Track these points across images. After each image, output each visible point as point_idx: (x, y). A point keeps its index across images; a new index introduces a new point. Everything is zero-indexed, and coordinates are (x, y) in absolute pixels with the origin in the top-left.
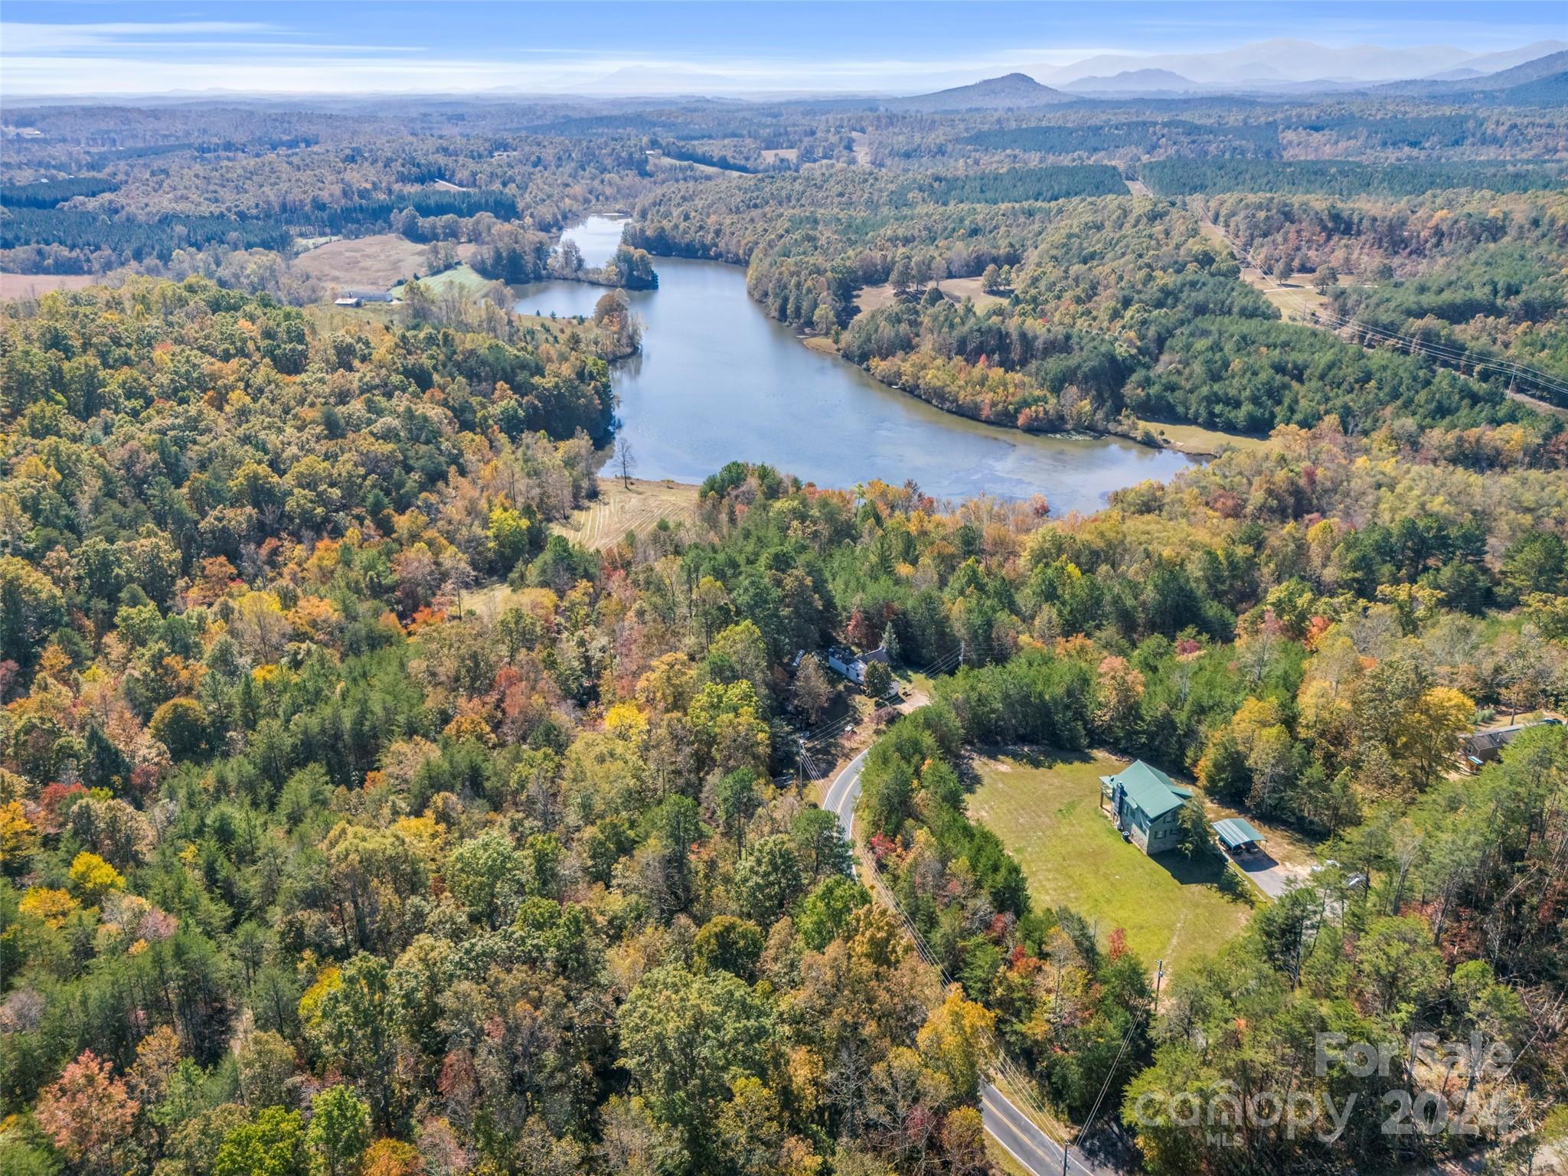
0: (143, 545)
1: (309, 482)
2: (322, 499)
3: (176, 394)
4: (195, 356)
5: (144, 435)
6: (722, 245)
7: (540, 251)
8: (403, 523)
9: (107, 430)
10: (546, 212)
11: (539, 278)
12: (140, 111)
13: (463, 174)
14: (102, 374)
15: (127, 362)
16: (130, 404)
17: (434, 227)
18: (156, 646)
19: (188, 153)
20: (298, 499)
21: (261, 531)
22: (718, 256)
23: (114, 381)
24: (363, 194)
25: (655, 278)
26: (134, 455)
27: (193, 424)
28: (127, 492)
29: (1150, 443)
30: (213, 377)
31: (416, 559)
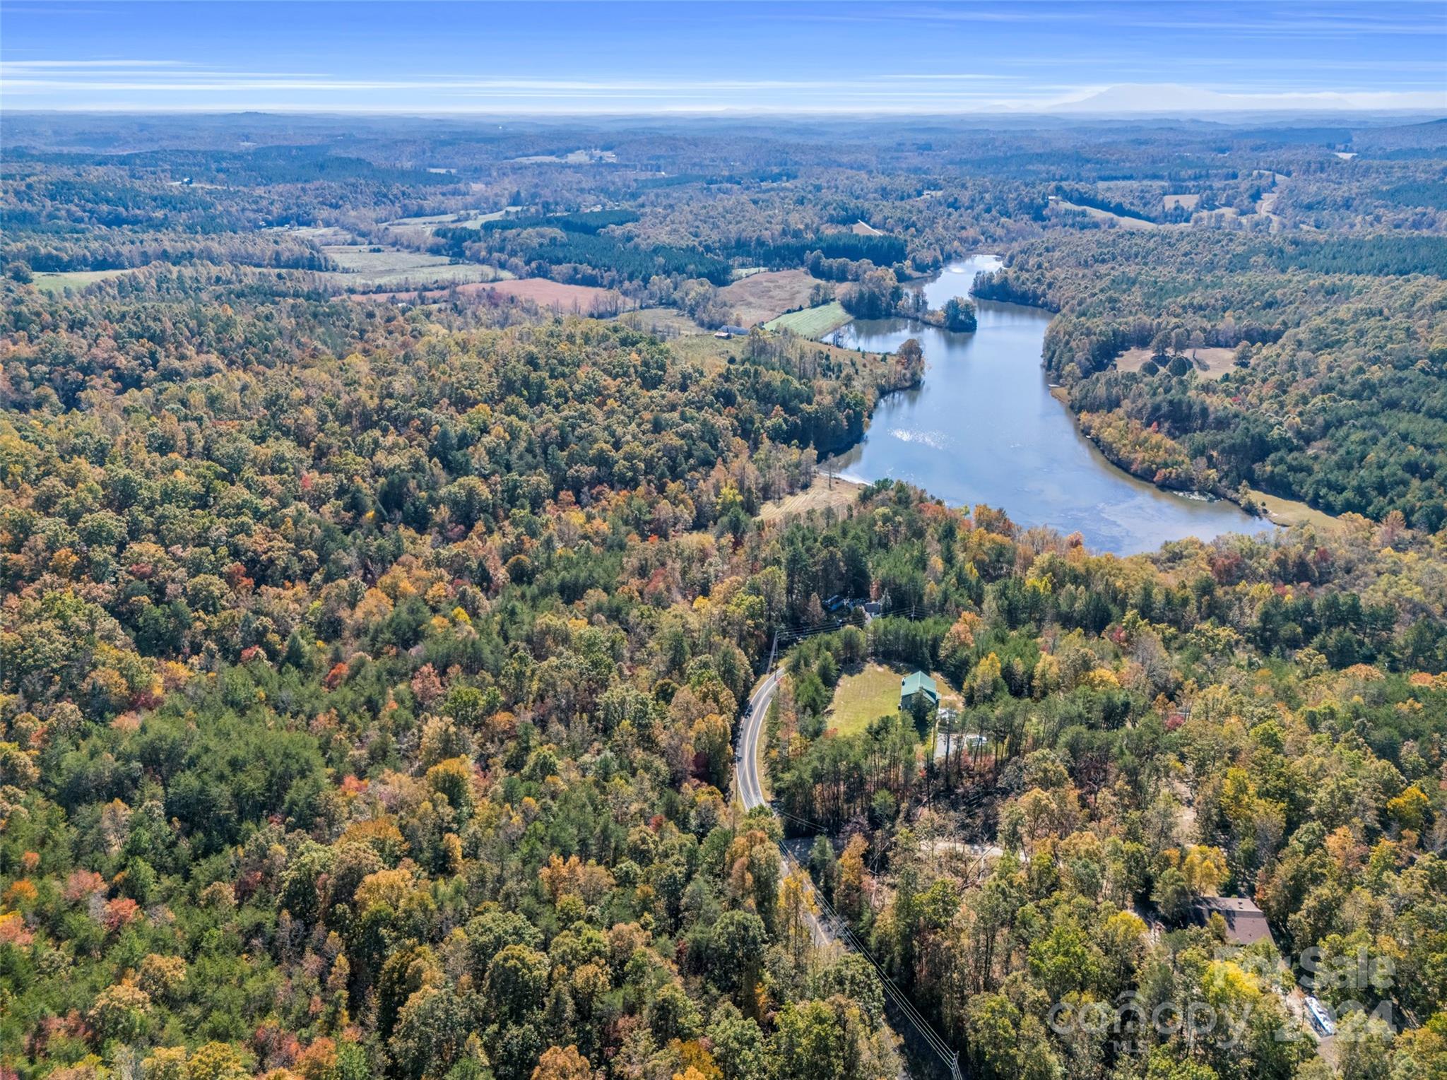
0: (534, 479)
1: (629, 457)
2: (633, 468)
3: (580, 398)
4: (599, 373)
5: (557, 420)
6: (1049, 297)
7: (897, 295)
8: (672, 487)
9: (541, 415)
10: (927, 256)
11: (888, 315)
12: (686, 140)
13: (877, 218)
14: (548, 382)
15: (563, 375)
16: (555, 401)
17: (831, 267)
18: (521, 529)
19: (699, 185)
20: (621, 466)
21: (596, 481)
22: (1045, 305)
23: (552, 386)
24: (797, 234)
25: (975, 323)
26: (548, 430)
27: (583, 417)
28: (538, 451)
29: (1251, 511)
30: (606, 388)
31: (665, 509)
